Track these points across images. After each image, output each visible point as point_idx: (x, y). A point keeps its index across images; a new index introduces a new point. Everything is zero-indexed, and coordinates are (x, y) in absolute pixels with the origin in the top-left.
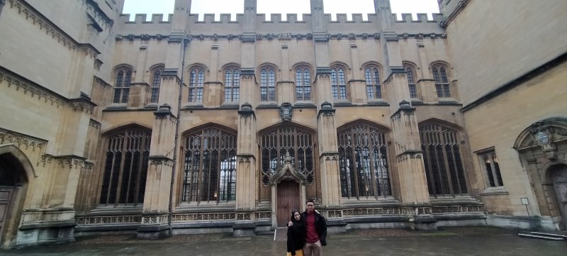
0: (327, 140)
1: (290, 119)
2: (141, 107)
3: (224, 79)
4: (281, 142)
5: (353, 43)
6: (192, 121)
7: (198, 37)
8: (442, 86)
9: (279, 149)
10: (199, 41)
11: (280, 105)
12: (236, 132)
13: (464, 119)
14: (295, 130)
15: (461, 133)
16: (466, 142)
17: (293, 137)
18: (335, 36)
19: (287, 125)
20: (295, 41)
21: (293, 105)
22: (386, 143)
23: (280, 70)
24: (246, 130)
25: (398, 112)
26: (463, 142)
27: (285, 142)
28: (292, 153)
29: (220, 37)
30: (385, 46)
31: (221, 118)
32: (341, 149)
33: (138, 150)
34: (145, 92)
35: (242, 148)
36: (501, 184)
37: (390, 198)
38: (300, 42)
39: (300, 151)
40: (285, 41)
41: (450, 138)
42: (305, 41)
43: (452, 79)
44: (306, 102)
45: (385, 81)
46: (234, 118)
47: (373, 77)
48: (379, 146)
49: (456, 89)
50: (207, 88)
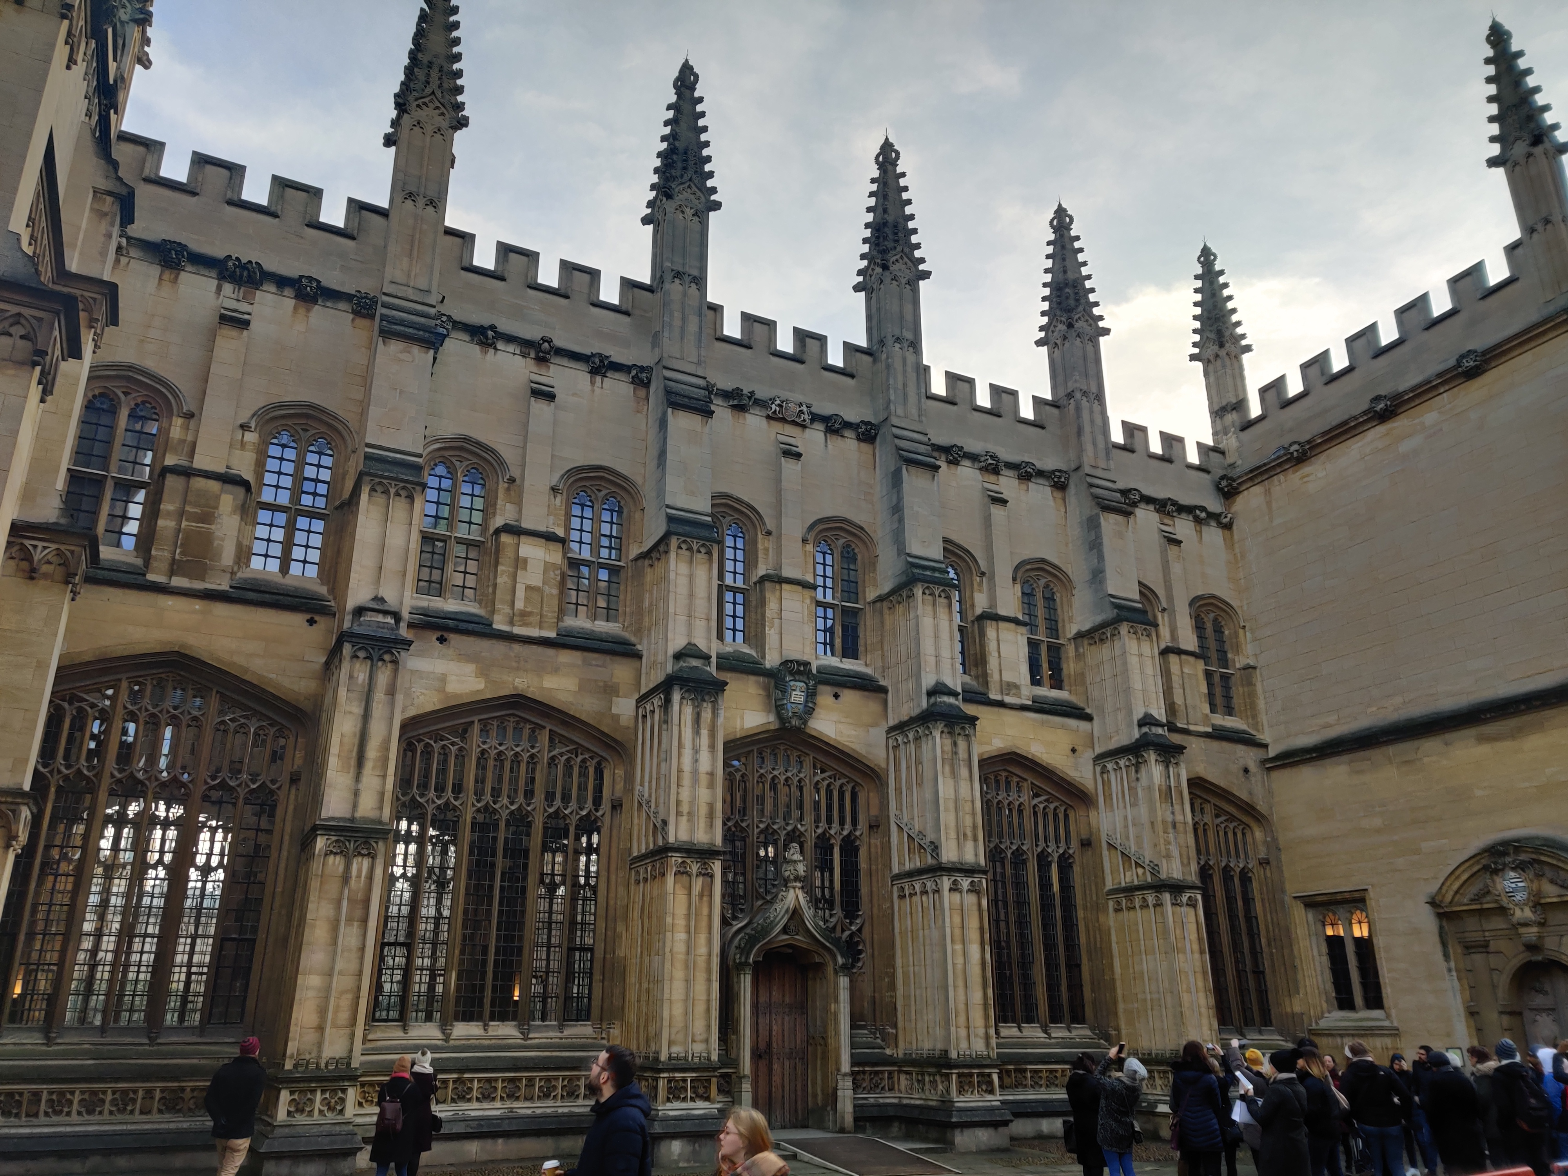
2: (220, 582)
3: (569, 528)
5: (994, 485)
6: (443, 679)
7: (475, 332)
8: (1218, 679)
9: (755, 825)
10: (478, 349)
11: (772, 660)
12: (626, 749)
13: (1270, 792)
14: (808, 762)
15: (1259, 833)
16: (1273, 863)
17: (801, 789)
18: (943, 449)
19: (785, 738)
20: (821, 435)
21: (814, 669)
22: (1074, 844)
23: (769, 533)
24: (696, 751)
25: (1132, 750)
26: (1264, 863)
29: (561, 352)
30: (1093, 522)
35: (684, 820)
36: (1375, 1000)
37: (1081, 1032)
38: (836, 443)
39: (823, 845)
40: (789, 429)
41: (1232, 846)
42: (849, 444)
43: (1240, 661)
44: (848, 665)
45: (1080, 635)
46: (610, 690)
47: (1041, 612)
48: (1054, 852)
49: (1252, 695)
50: (507, 555)
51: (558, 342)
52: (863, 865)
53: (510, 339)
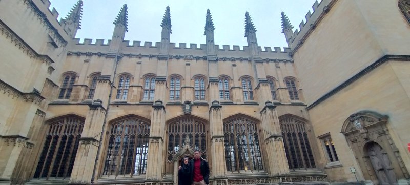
0: (216, 127)
1: (190, 113)
2: (80, 102)
3: (144, 84)
4: (183, 129)
5: (234, 63)
6: (117, 113)
7: (128, 56)
8: (293, 93)
9: (181, 134)
10: (128, 58)
11: (183, 103)
12: (150, 121)
13: (309, 115)
14: (193, 120)
15: (307, 125)
16: (311, 130)
17: (192, 126)
18: (222, 59)
19: (188, 116)
20: (195, 61)
21: (192, 103)
23: (184, 79)
24: (157, 119)
25: (265, 109)
26: (309, 131)
27: (186, 129)
28: (191, 136)
29: (143, 56)
30: (255, 66)
31: (140, 111)
32: (226, 135)
33: (73, 134)
34: (84, 91)
35: (153, 132)
36: (337, 159)
37: (261, 171)
38: (198, 62)
40: (188, 61)
41: (301, 128)
42: (202, 61)
43: (299, 88)
44: (202, 101)
45: (256, 88)
46: (149, 111)
47: (247, 86)
48: (253, 133)
49: (302, 95)
50: (131, 90)
51: (142, 54)
52: (206, 139)
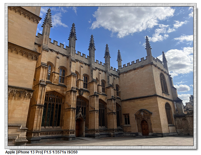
1: (82, 95)
3: (59, 72)
5: (100, 72)
8: (117, 93)
10: (51, 52)
11: (79, 88)
12: (65, 97)
13: (121, 104)
15: (120, 108)
16: (121, 111)
17: (81, 102)
22: (105, 108)
23: (79, 75)
30: (108, 77)
31: (58, 90)
36: (129, 123)
39: (83, 108)
40: (82, 64)
42: (87, 66)
43: (119, 91)
44: (86, 89)
45: (106, 87)
46: (64, 91)
47: (103, 85)
48: (103, 109)
49: (120, 94)
50: (54, 75)
51: (60, 52)
52: (86, 110)
53: (55, 51)
